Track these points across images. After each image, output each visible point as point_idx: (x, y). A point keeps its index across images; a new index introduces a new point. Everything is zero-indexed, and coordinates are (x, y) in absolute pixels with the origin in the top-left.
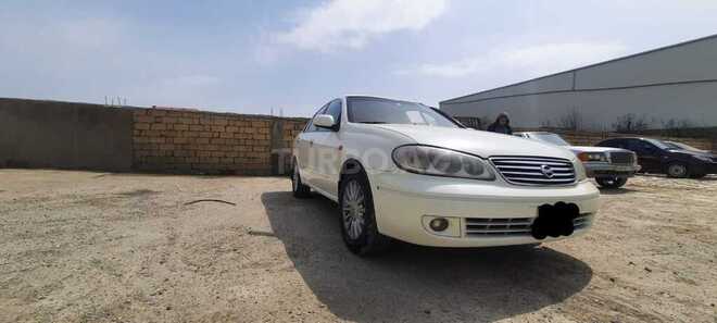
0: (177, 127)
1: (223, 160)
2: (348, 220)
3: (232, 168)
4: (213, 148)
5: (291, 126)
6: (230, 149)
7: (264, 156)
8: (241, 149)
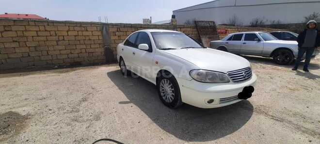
0: (26, 34)
1: (70, 56)
2: (165, 95)
3: (78, 60)
4: (60, 47)
5: (115, 30)
6: (74, 47)
7: (99, 51)
8: (82, 47)
